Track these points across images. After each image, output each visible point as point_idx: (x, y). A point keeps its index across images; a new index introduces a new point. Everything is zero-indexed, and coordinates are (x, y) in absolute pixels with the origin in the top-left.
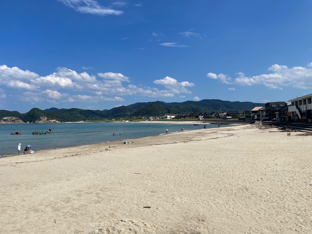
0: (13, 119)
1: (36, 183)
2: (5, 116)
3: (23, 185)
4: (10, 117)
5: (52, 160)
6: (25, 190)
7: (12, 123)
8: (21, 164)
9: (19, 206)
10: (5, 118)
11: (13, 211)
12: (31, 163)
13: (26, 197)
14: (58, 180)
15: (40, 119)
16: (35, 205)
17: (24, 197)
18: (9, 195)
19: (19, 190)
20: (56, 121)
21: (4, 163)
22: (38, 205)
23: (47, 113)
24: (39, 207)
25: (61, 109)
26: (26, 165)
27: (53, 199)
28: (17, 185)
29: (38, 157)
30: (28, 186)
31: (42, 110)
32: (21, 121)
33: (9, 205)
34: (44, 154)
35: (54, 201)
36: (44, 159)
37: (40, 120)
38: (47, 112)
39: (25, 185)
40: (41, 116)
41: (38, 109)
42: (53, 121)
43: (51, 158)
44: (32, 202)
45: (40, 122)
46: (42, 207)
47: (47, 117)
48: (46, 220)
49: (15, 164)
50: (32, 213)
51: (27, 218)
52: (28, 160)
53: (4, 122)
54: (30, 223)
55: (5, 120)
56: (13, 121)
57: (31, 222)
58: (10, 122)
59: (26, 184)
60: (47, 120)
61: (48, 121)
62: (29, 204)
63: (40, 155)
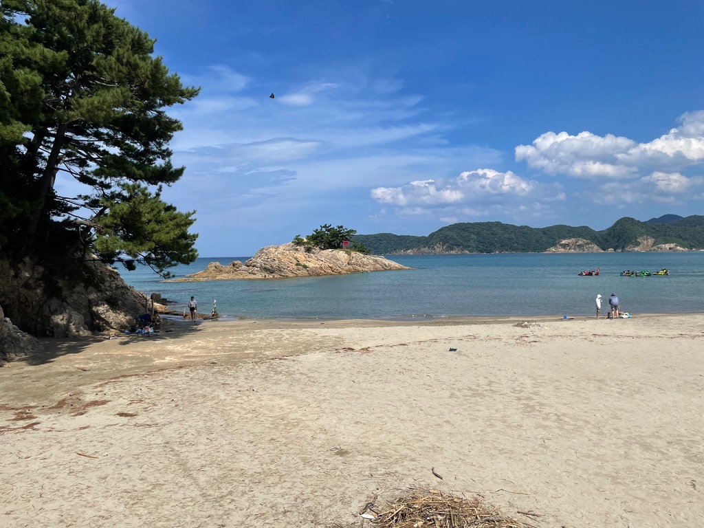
0: (580, 242)
1: (641, 386)
2: (564, 238)
3: (613, 384)
4: (573, 240)
5: (674, 340)
6: (617, 395)
7: (578, 251)
8: (604, 338)
9: (608, 427)
10: (563, 242)
11: (596, 433)
12: (624, 340)
13: (620, 410)
14: (693, 388)
15: (636, 241)
16: (643, 435)
17: (615, 409)
18: (585, 399)
19: (605, 393)
20: (677, 246)
21: (569, 332)
22: (650, 436)
23: (654, 229)
24: (652, 439)
25: (690, 217)
26: (616, 342)
27: (683, 430)
28: (599, 381)
29: (638, 327)
30: (624, 387)
31: (642, 221)
32: (596, 247)
33: (588, 419)
34: (652, 324)
35: (686, 437)
36: (654, 335)
37: (638, 244)
38: (654, 226)
39: (617, 384)
40: (640, 236)
41: (632, 219)
42: (667, 246)
43: (671, 333)
44: (636, 426)
45: (636, 249)
46: (660, 443)
47: (653, 237)
48: (670, 474)
49: (592, 338)
50: (637, 450)
51: (626, 456)
52: (618, 333)
53: (563, 250)
54: (633, 469)
55: (564, 246)
56: (580, 246)
57: (636, 469)
58: (575, 249)
59: (619, 383)
60: (654, 244)
61: (655, 248)
62: (629, 429)
63: (644, 325)
